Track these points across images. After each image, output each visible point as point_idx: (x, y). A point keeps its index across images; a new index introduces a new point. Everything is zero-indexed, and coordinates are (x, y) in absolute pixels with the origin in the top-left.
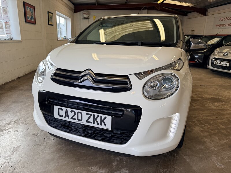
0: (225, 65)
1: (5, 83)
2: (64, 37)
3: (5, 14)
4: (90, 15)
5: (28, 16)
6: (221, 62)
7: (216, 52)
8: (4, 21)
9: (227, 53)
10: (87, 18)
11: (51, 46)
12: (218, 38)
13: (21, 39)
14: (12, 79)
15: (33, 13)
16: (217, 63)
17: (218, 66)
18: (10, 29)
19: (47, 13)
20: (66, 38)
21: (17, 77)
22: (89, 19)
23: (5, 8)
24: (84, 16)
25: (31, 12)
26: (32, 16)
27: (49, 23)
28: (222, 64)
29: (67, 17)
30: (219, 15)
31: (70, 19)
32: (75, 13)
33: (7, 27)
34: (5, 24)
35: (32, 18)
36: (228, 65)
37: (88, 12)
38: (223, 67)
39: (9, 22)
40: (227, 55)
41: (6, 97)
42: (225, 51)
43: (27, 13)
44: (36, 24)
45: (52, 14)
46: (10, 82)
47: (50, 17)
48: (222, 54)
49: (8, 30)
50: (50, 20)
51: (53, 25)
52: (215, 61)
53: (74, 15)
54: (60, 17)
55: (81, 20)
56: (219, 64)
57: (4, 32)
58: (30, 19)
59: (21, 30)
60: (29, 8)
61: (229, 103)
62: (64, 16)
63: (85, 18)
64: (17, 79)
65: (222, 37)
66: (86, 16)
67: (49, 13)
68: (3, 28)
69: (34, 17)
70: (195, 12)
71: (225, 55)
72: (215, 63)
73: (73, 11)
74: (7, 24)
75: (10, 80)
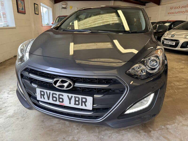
0: (172, 44)
1: (6, 60)
2: (47, 24)
3: (2, 6)
4: (67, 5)
5: (19, 7)
6: (169, 42)
7: (166, 34)
8: (2, 12)
9: (174, 35)
10: (65, 8)
11: (38, 31)
12: (168, 23)
13: (15, 26)
14: (11, 57)
15: (23, 5)
16: (166, 42)
17: (167, 45)
18: (6, 18)
19: (34, 4)
20: (49, 25)
21: (14, 56)
22: (67, 9)
23: (2, 1)
24: (62, 6)
25: (22, 4)
26: (22, 8)
27: (36, 13)
28: (170, 43)
29: (49, 8)
30: (170, 5)
31: (51, 9)
32: (55, 3)
33: (4, 16)
34: (3, 14)
35: (22, 9)
36: (174, 44)
37: (66, 3)
38: (171, 46)
39: (6, 12)
40: (174, 36)
41: (9, 70)
42: (173, 33)
43: (19, 5)
44: (25, 14)
45: (38, 5)
46: (9, 59)
47: (36, 8)
48: (170, 36)
49: (5, 19)
50: (36, 10)
51: (38, 14)
52: (165, 41)
53: (54, 5)
54: (43, 8)
55: (60, 10)
56: (168, 44)
57: (2, 21)
58: (21, 9)
59: (15, 19)
60: (20, 1)
61: (172, 71)
62: (46, 6)
63: (63, 8)
64: (14, 57)
65: (171, 23)
66: (64, 6)
67: (35, 5)
68: (1, 18)
69: (24, 8)
70: (151, 3)
71: (172, 37)
72: (165, 43)
73: (54, 2)
74: (4, 14)
75: (9, 58)
